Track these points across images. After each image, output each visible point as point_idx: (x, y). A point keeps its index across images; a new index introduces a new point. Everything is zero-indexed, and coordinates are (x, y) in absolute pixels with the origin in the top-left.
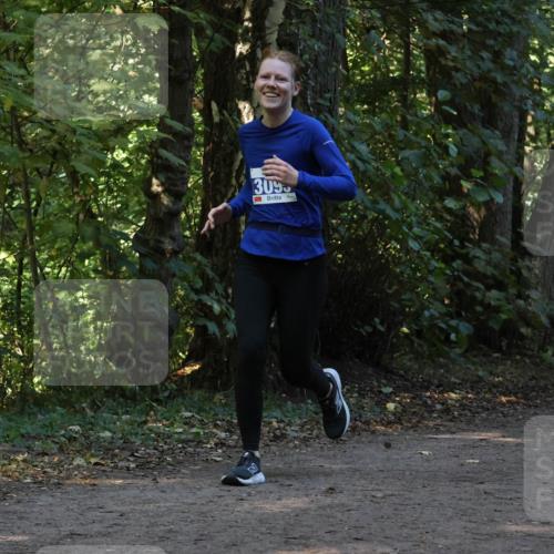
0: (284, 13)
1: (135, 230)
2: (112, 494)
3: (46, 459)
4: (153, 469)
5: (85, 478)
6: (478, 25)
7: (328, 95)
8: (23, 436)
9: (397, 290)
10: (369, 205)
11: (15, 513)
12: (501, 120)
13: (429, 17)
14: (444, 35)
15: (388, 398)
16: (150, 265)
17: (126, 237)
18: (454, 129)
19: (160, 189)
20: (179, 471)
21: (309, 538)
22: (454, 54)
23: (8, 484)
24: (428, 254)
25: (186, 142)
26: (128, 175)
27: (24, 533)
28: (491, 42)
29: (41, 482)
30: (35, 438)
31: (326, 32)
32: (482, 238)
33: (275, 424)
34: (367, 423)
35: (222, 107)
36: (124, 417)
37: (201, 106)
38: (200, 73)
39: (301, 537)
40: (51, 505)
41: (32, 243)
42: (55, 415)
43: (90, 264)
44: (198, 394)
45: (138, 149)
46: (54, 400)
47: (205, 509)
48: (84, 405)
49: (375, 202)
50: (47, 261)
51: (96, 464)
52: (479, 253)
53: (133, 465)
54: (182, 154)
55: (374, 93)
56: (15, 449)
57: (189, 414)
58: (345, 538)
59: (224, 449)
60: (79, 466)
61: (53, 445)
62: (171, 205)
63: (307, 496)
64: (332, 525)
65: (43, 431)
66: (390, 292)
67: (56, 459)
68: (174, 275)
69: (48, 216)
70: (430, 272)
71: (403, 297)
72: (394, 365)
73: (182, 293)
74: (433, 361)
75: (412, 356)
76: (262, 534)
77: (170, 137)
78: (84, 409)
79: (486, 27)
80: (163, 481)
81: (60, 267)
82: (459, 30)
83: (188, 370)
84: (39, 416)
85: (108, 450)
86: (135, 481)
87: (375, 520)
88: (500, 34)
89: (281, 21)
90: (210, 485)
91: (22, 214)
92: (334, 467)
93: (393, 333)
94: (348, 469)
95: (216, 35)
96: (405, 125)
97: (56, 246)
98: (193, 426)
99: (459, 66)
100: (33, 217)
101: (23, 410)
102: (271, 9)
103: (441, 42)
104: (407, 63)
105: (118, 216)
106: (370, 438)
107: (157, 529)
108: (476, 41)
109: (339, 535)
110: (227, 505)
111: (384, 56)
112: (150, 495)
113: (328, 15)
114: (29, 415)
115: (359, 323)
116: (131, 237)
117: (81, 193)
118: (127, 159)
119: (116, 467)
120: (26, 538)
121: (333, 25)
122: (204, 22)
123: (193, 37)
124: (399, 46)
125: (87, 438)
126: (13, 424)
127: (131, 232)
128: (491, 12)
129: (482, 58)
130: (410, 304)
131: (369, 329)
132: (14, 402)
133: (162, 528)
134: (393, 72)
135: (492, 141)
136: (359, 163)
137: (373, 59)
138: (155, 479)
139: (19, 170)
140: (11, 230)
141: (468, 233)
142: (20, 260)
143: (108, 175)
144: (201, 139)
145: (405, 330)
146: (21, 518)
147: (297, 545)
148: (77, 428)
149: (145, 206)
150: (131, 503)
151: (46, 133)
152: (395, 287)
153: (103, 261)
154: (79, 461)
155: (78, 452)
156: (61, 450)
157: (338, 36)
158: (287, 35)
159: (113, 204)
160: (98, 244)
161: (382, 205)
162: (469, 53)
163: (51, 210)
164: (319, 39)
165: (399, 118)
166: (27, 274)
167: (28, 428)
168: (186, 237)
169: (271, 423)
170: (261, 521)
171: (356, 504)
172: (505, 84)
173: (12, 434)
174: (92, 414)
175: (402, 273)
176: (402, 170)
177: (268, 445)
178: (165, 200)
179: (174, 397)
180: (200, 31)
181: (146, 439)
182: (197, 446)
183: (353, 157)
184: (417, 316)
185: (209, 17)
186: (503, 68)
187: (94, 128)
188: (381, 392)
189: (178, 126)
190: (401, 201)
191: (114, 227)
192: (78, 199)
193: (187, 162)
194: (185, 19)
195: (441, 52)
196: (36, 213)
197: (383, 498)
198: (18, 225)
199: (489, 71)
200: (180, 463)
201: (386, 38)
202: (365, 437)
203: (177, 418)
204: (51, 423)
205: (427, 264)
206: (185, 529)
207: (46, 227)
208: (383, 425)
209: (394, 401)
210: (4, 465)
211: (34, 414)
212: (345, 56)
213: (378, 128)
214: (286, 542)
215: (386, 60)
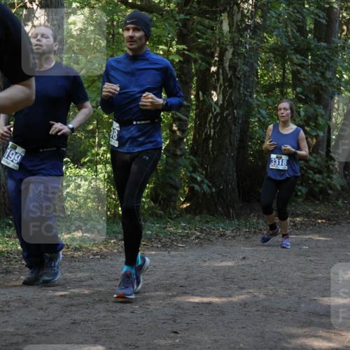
0: (232, 54)
4: (168, 247)
6: (315, 61)
7: (249, 90)
8: (114, 232)
11: (109, 264)
12: (324, 101)
13: (294, 57)
14: (300, 65)
16: (171, 161)
18: (303, 104)
19: (176, 129)
22: (304, 73)
23: (107, 253)
25: (188, 109)
29: (121, 252)
31: (250, 63)
33: (221, 230)
34: (260, 230)
35: (204, 94)
36: (157, 225)
37: (195, 93)
38: (195, 79)
44: (188, 216)
47: (190, 265)
51: (144, 245)
52: (311, 158)
53: (160, 246)
54: (186, 114)
56: (110, 238)
58: (249, 279)
59: (199, 239)
62: (180, 135)
63: (234, 260)
64: (244, 273)
68: (180, 165)
73: (183, 173)
76: (214, 276)
80: (173, 253)
82: (307, 63)
83: (185, 206)
85: (149, 239)
86: (161, 252)
87: (263, 271)
89: (231, 57)
92: (246, 249)
95: (203, 63)
98: (186, 230)
99: (306, 78)
101: (114, 221)
102: (226, 52)
103: (299, 68)
104: (284, 77)
107: (169, 273)
109: (247, 278)
110: (199, 264)
111: (274, 73)
112: (166, 258)
113: (251, 55)
114: (117, 223)
119: (153, 246)
121: (253, 59)
122: (198, 58)
123: (193, 63)
124: (281, 69)
126: (110, 227)
128: (321, 55)
129: (317, 75)
132: (110, 218)
133: (171, 272)
134: (277, 80)
135: (319, 110)
136: (262, 118)
137: (269, 74)
138: (169, 252)
149: (169, 136)
150: (158, 262)
157: (255, 65)
158: (233, 63)
162: (311, 73)
164: (247, 65)
167: (116, 229)
168: (186, 149)
170: (213, 270)
171: (255, 264)
172: (326, 86)
178: (178, 133)
179: (178, 217)
180: (196, 61)
181: (166, 235)
182: (187, 238)
183: (259, 116)
185: (200, 55)
186: (325, 79)
193: (188, 118)
194: (190, 56)
195: (299, 72)
197: (266, 262)
199: (319, 81)
201: (275, 65)
203: (179, 226)
206: (181, 273)
210: (106, 244)
212: (257, 73)
213: (270, 103)
215: (275, 75)
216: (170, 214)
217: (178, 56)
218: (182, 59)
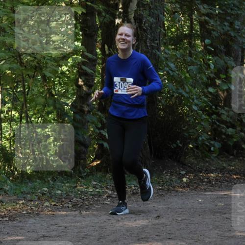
0: (137, 5)
1: (71, 101)
2: (61, 218)
3: (32, 203)
4: (79, 207)
5: (50, 211)
6: (223, 11)
7: (156, 42)
8: (22, 193)
9: (187, 128)
10: (175, 90)
11: (18, 227)
12: (234, 53)
13: (201, 7)
14: (208, 15)
15: (183, 176)
16: (78, 117)
17: (67, 105)
18: (212, 57)
19: (82, 83)
20: (91, 208)
21: (148, 238)
22: (212, 23)
23: (15, 214)
24: (201, 112)
25: (94, 63)
26: (68, 77)
27: (22, 236)
28: (228, 18)
29: (30, 213)
30: (27, 194)
31: (155, 14)
32: (225, 105)
33: (133, 188)
34: (174, 187)
35: (109, 47)
36: (66, 184)
37: (100, 46)
38: (100, 32)
39: (145, 238)
40: (34, 223)
41: (26, 107)
42: (36, 183)
43: (51, 116)
44: (99, 174)
45: (73, 66)
46: (36, 177)
47: (102, 225)
48: (49, 179)
49: (178, 89)
50: (33, 115)
51: (54, 205)
52: (224, 112)
53: (70, 206)
54: (92, 68)
55: (177, 41)
56: (18, 199)
57: (95, 183)
58: (164, 238)
59: (111, 198)
60: (46, 206)
61: (35, 197)
62: (87, 90)
63: (147, 219)
64: (159, 232)
65: (31, 191)
66: (184, 129)
67: (37, 203)
68: (88, 122)
69: (33, 95)
70: (202, 120)
71: (190, 131)
72: (186, 162)
73: (92, 129)
74: (203, 160)
75: (194, 157)
76: (127, 236)
77: (86, 60)
78: (49, 181)
79: (226, 11)
80: (84, 213)
81: (39, 118)
82: (215, 13)
83: (95, 164)
84: (29, 184)
85: (60, 199)
86: (71, 213)
87: (178, 230)
88: (232, 14)
89: (136, 9)
90: (105, 215)
91: (21, 94)
92: (159, 206)
93: (185, 147)
94: (166, 208)
95: (107, 15)
96: (190, 55)
97: (37, 109)
98: (97, 188)
99: (214, 29)
100: (26, 96)
101: (22, 181)
102: (131, 4)
103: (207, 18)
104: (191, 28)
105: (64, 95)
106: (176, 194)
107: (81, 234)
108: (222, 18)
109: (162, 237)
110: (112, 223)
111: (181, 24)
112: (78, 219)
113: (156, 6)
114: (25, 183)
115: (170, 143)
116: (70, 105)
117: (48, 85)
118: (68, 70)
119: (63, 207)
120: (23, 238)
121: (159, 11)
122: (101, 9)
123: (97, 16)
124: (188, 20)
125: (50, 193)
126: (18, 187)
127: (69, 102)
128: (229, 4)
129: (225, 25)
130: (193, 134)
131: (175, 146)
132: (18, 178)
133: (83, 233)
134: (185, 31)
135: (229, 62)
136: (170, 72)
137: (176, 26)
138: (80, 212)
139: (20, 75)
140: (17, 102)
141: (218, 103)
142: (21, 115)
143: (59, 77)
144: (100, 61)
145: (191, 146)
146: (21, 229)
147: (143, 241)
148: (46, 189)
149: (75, 91)
150: (70, 223)
151: (32, 59)
152: (186, 127)
153: (57, 115)
154: (47, 204)
155: (47, 200)
156: (39, 199)
157: (161, 16)
158: (138, 15)
159: (62, 90)
160: (55, 108)
161: (181, 91)
162: (219, 23)
163: (34, 93)
164: (152, 17)
165: (188, 52)
166: (24, 121)
167: (24, 189)
168: (94, 104)
169: (131, 187)
170: (127, 230)
171: (169, 223)
172: (235, 37)
173: (17, 192)
174: (53, 183)
175: (190, 121)
176: (189, 75)
177: (130, 197)
178: (85, 88)
179: (89, 175)
180: (100, 14)
181: (77, 194)
182: (99, 197)
183: (167, 69)
184: (196, 139)
185: (103, 7)
186: (234, 29)
187: (53, 57)
188: (180, 173)
189: (90, 56)
190: (189, 89)
191: (62, 100)
192: (46, 88)
193: (94, 72)
194: (93, 8)
195: (207, 22)
196: (28, 94)
197: (181, 220)
198: (20, 99)
199: (228, 31)
200: (91, 205)
201: (182, 16)
202: (173, 193)
203: (90, 185)
204: (34, 187)
205: (201, 116)
206: (94, 234)
207: (32, 100)
208: (181, 188)
209: (186, 178)
210: (14, 205)
211: (27, 183)
212: (164, 24)
213: (178, 56)
214: (138, 240)
215: (182, 26)
216: (80, 172)
217: (80, 8)
218: (85, 11)
